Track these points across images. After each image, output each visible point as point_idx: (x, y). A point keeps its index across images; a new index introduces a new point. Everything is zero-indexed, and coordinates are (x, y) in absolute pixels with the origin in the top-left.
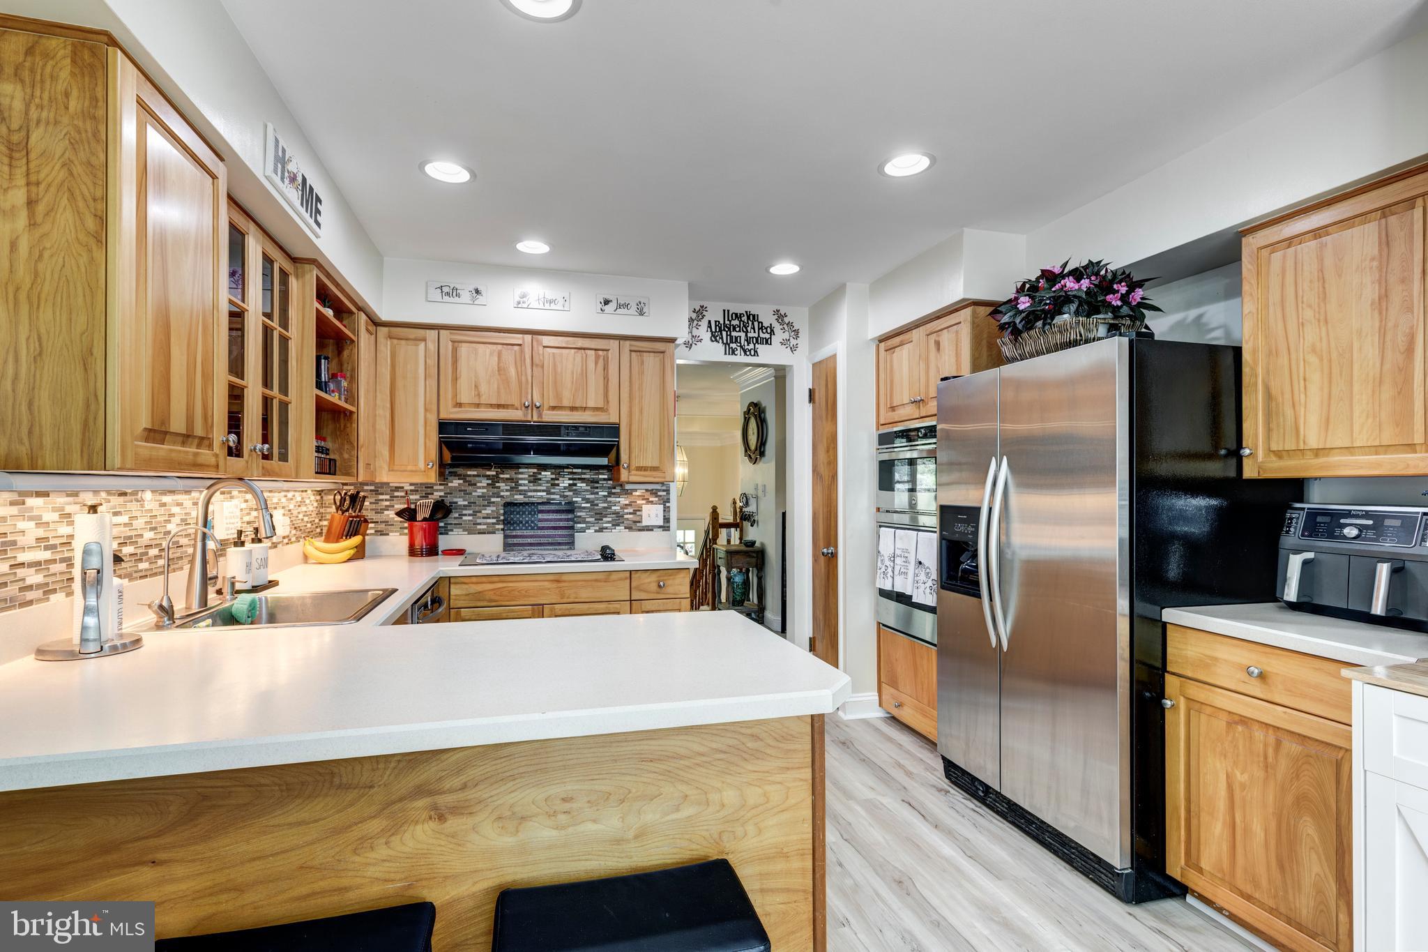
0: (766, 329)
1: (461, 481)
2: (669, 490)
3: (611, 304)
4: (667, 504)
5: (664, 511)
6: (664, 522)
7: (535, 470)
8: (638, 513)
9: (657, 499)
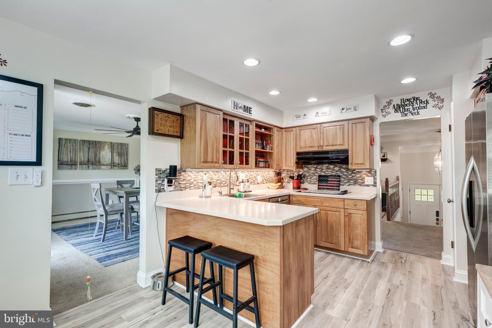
0: (424, 102)
1: (307, 169)
2: (376, 172)
3: (344, 109)
4: (375, 177)
5: (374, 179)
6: (374, 183)
7: (328, 165)
8: (363, 180)
9: (371, 175)
